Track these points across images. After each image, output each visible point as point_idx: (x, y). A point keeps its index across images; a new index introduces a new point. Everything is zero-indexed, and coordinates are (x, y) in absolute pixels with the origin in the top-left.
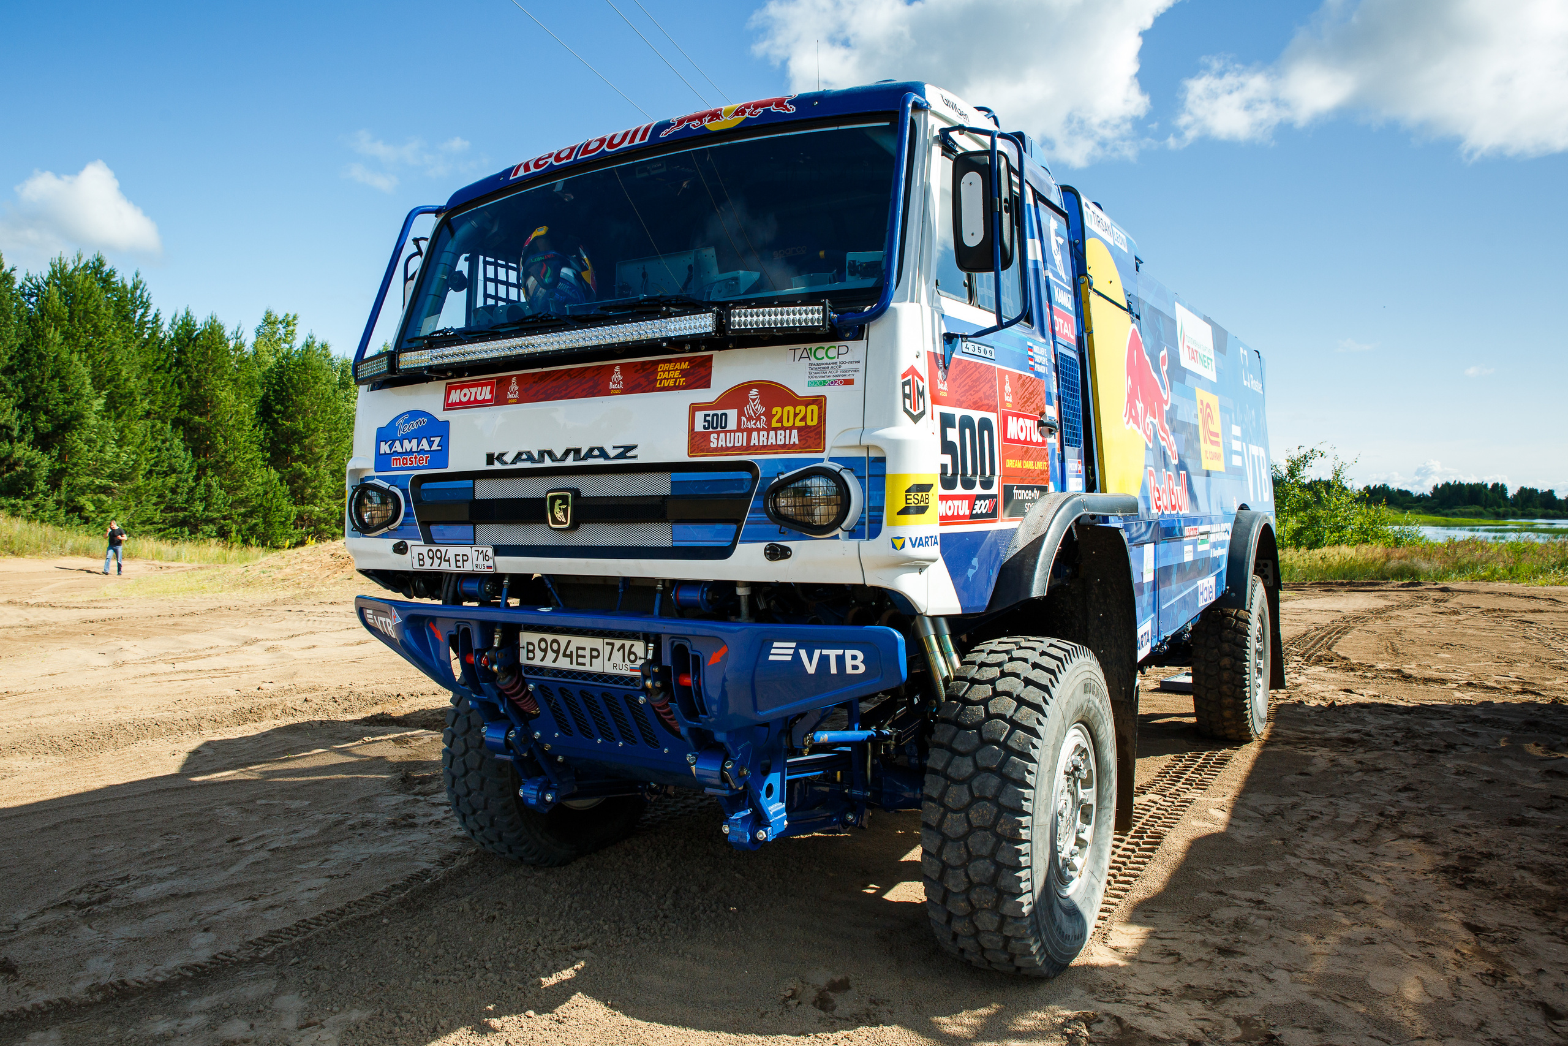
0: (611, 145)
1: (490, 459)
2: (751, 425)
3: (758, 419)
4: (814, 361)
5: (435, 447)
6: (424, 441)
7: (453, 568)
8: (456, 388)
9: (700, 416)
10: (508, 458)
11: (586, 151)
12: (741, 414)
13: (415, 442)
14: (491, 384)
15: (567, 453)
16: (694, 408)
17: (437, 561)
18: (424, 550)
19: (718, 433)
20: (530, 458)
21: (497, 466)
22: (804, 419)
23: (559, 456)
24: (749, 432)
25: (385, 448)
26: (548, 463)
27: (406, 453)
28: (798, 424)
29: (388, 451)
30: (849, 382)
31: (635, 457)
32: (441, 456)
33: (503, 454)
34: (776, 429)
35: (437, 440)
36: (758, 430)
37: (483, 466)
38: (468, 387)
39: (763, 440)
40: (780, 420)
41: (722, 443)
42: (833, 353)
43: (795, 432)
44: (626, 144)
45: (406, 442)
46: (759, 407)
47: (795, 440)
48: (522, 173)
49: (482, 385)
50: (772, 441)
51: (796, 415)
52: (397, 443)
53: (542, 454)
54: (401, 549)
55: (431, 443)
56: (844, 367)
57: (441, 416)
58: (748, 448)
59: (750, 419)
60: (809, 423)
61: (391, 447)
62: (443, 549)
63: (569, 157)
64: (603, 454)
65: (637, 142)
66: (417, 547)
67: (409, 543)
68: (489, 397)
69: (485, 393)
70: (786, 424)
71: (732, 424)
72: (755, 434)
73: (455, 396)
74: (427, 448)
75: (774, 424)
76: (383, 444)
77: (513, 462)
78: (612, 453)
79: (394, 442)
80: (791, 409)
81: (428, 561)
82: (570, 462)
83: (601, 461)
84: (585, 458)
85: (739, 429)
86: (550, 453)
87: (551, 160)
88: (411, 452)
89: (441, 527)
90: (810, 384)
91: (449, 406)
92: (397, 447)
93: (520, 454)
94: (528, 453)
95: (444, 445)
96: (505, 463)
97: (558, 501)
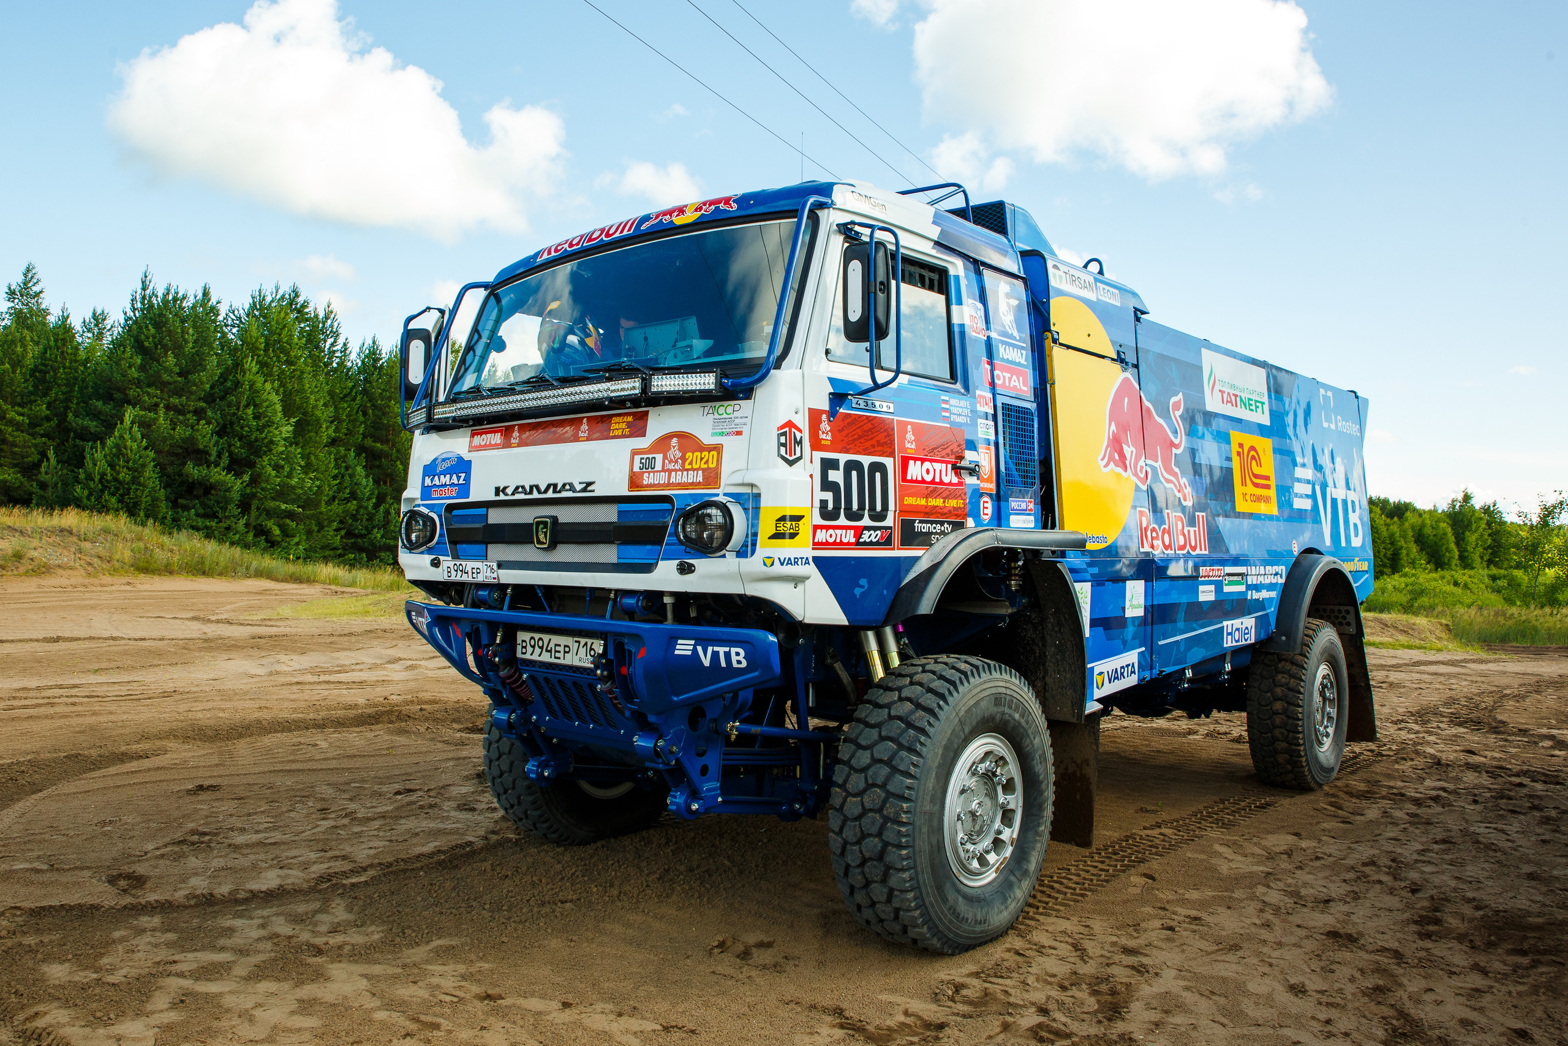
0: (608, 235)
1: (498, 491)
2: (671, 467)
3: (676, 462)
4: (717, 416)
5: (461, 481)
6: (454, 476)
7: (470, 579)
8: (477, 434)
9: (637, 458)
10: (509, 491)
11: (590, 240)
12: (665, 458)
13: (448, 476)
14: (501, 431)
15: (549, 486)
16: (635, 453)
17: (460, 573)
18: (451, 564)
19: (649, 473)
20: (524, 491)
21: (502, 497)
22: (707, 462)
23: (543, 490)
24: (670, 471)
25: (428, 482)
26: (536, 495)
27: (442, 486)
28: (704, 466)
29: (430, 484)
30: (739, 433)
31: (594, 491)
32: (465, 489)
33: (505, 488)
34: (687, 470)
35: (463, 475)
36: (676, 471)
37: (491, 497)
38: (486, 433)
39: (679, 480)
40: (691, 463)
41: (651, 481)
42: (730, 410)
43: (700, 472)
44: (617, 235)
45: (442, 477)
46: (677, 452)
47: (700, 479)
48: (545, 256)
49: (495, 432)
50: (685, 480)
51: (702, 459)
52: (436, 478)
53: (532, 487)
54: (436, 564)
55: (459, 478)
56: (737, 421)
57: (466, 456)
58: (669, 485)
59: (670, 462)
60: (711, 466)
61: (432, 480)
62: (464, 563)
63: (578, 244)
64: (572, 488)
65: (625, 233)
66: (447, 561)
67: (442, 558)
68: (499, 441)
69: (497, 438)
70: (695, 466)
71: (659, 467)
72: (673, 473)
73: (477, 440)
74: (456, 482)
75: (687, 466)
76: (427, 478)
77: (513, 494)
78: (579, 487)
79: (434, 477)
80: (698, 454)
81: (454, 573)
82: (550, 494)
83: (570, 494)
84: (560, 492)
85: (663, 470)
86: (537, 487)
87: (566, 246)
88: (445, 485)
89: (464, 546)
90: (714, 434)
91: (472, 449)
92: (436, 482)
93: (517, 488)
94: (523, 487)
95: (468, 479)
96: (507, 495)
97: (541, 526)
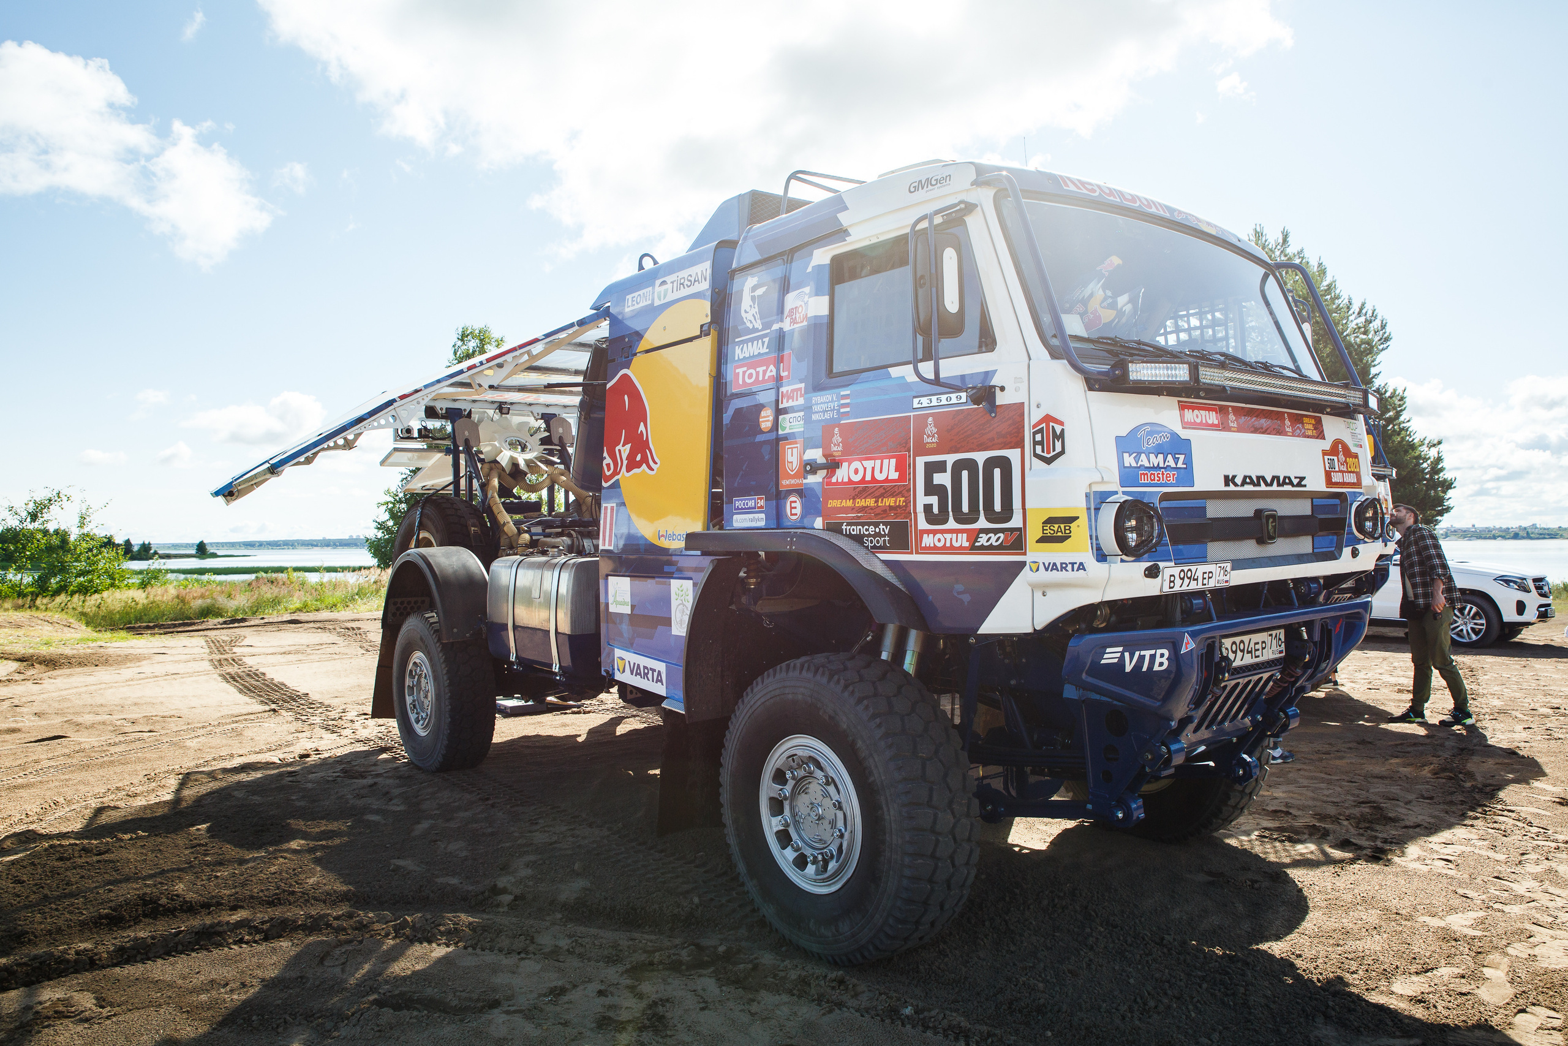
1: (1228, 480)
4: (1350, 430)
5: (1180, 465)
6: (1170, 457)
7: (1200, 586)
8: (1187, 407)
9: (1326, 458)
10: (1238, 480)
12: (1338, 460)
13: (1161, 456)
14: (1215, 411)
17: (1187, 581)
18: (1176, 571)
19: (1334, 472)
20: (1252, 483)
21: (1232, 488)
23: (1268, 482)
24: (1343, 473)
25: (1129, 460)
26: (1263, 487)
27: (1153, 468)
29: (1134, 464)
30: (1361, 446)
31: (1305, 486)
32: (1187, 473)
33: (1234, 477)
35: (1182, 457)
37: (1220, 486)
38: (1199, 409)
42: (1354, 426)
45: (1152, 456)
46: (1342, 456)
49: (1209, 410)
52: (1143, 456)
53: (1258, 478)
54: (1152, 573)
55: (1176, 460)
56: (1358, 436)
57: (1184, 434)
61: (1137, 460)
62: (1193, 568)
64: (1291, 482)
66: (1169, 569)
67: (1161, 565)
68: (1216, 421)
69: (1213, 418)
73: (1189, 415)
74: (1173, 465)
76: (1126, 455)
78: (1295, 481)
79: (1139, 454)
81: (1178, 582)
82: (1275, 487)
84: (1282, 485)
85: (1339, 471)
86: (1265, 478)
88: (1158, 468)
90: (1353, 445)
91: (1186, 425)
92: (1141, 461)
93: (1245, 477)
94: (1250, 477)
95: (1189, 462)
96: (1236, 485)
97: (1271, 520)
